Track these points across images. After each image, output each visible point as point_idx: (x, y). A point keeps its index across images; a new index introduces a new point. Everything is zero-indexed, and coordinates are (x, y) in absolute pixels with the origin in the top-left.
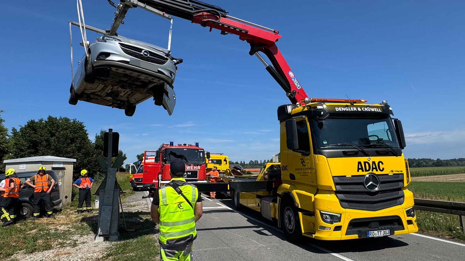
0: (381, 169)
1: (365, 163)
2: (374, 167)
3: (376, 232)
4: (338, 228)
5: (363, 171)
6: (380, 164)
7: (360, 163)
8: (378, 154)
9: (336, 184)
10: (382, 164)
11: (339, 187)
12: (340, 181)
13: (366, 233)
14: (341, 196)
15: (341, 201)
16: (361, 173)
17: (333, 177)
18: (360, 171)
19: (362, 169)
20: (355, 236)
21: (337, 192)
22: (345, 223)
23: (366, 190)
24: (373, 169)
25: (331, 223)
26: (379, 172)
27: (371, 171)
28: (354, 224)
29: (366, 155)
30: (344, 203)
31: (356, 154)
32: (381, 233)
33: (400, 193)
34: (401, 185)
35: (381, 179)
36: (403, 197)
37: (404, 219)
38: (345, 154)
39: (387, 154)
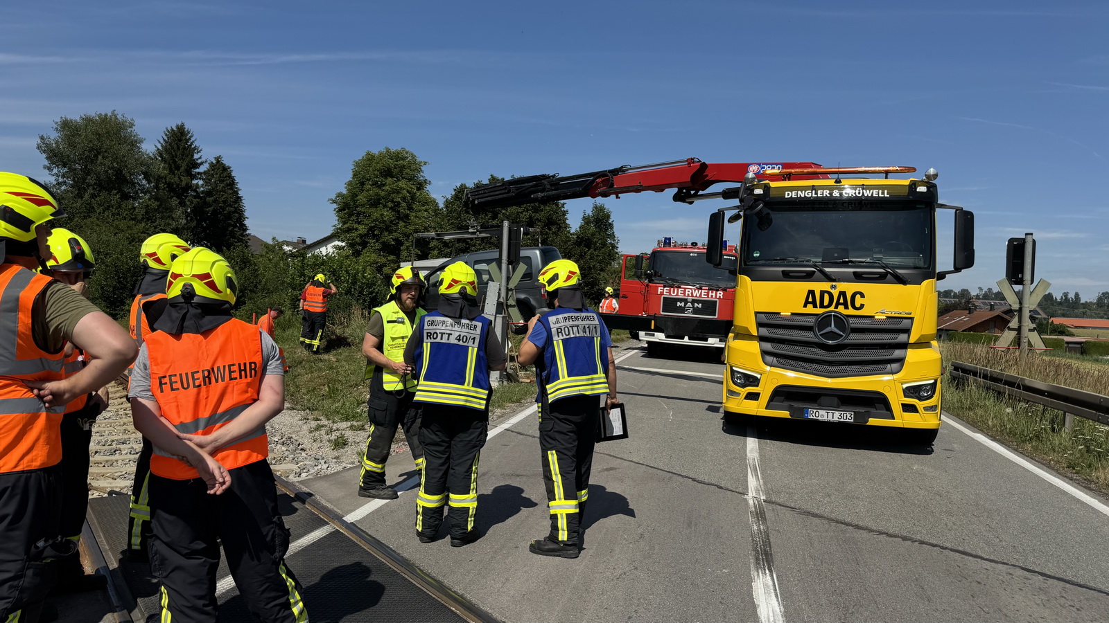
0: (858, 305)
1: (822, 293)
2: (841, 301)
3: (823, 412)
4: (753, 396)
5: (815, 306)
6: (858, 297)
7: (811, 293)
8: (859, 278)
9: (760, 325)
10: (862, 296)
11: (765, 331)
12: (768, 321)
13: (802, 411)
14: (768, 346)
15: (764, 353)
16: (810, 309)
17: (757, 313)
18: (810, 306)
19: (814, 303)
20: (785, 414)
21: (762, 339)
22: (765, 390)
23: (816, 340)
24: (838, 304)
25: (743, 386)
26: (851, 311)
27: (832, 308)
28: (783, 394)
29: (829, 278)
30: (769, 358)
31: (808, 277)
32: (835, 416)
33: (897, 353)
34: (902, 338)
35: (853, 323)
36: (901, 361)
37: (896, 400)
38: (787, 276)
39: (881, 278)
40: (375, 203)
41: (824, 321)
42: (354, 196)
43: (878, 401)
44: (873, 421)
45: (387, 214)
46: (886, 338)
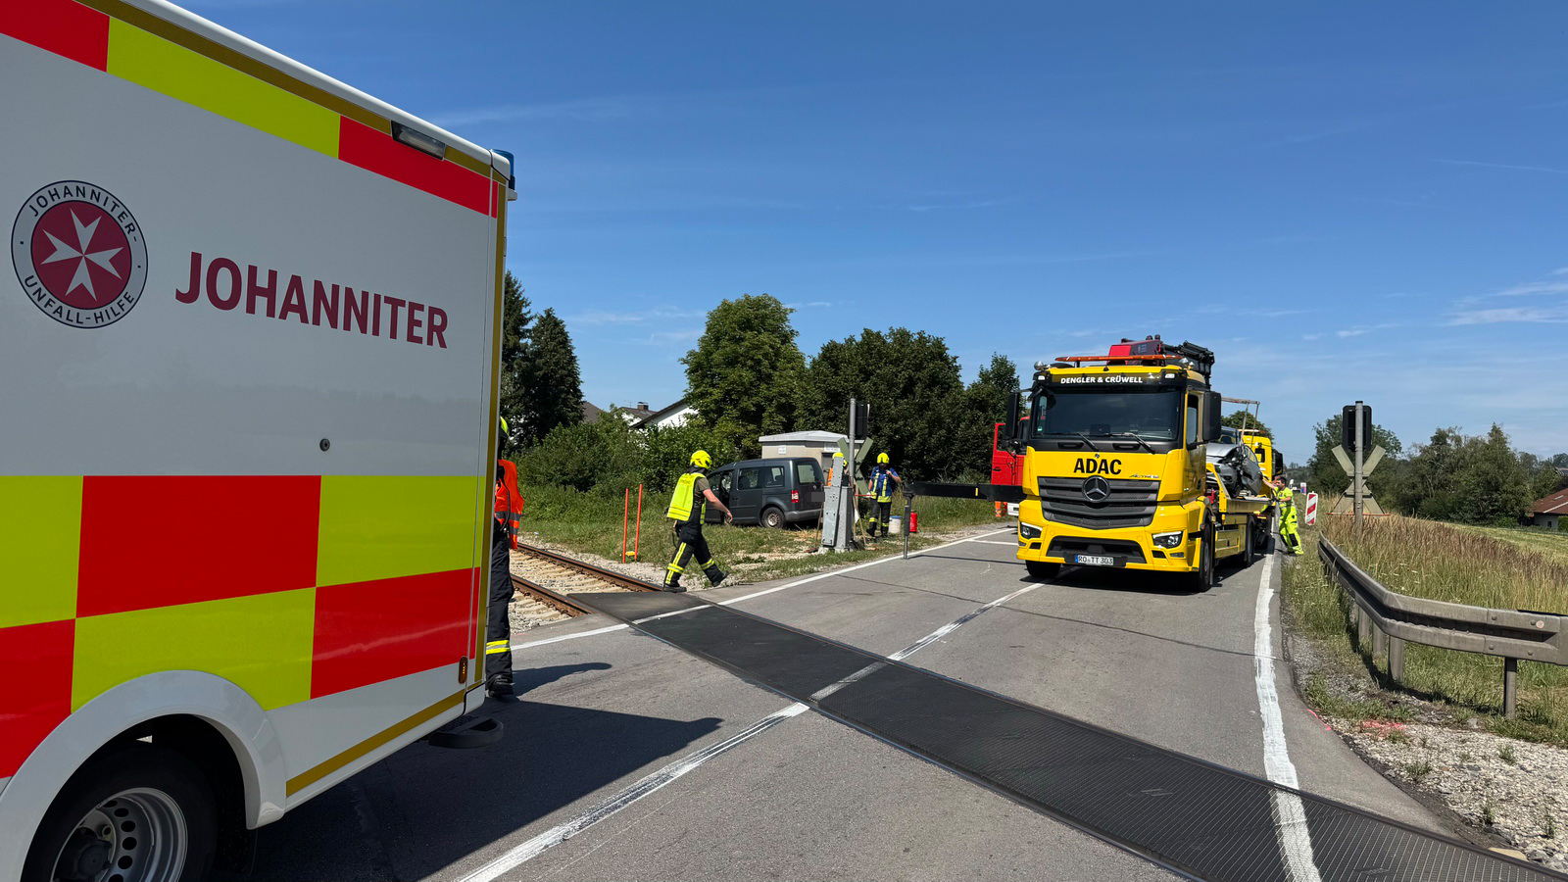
0: (1116, 471)
1: (1088, 460)
2: (1103, 467)
3: (1089, 558)
4: (1036, 546)
5: (1083, 471)
7: (1080, 460)
8: (1117, 448)
9: (1041, 487)
11: (1045, 492)
12: (1048, 484)
13: (1074, 557)
14: (1048, 504)
15: (1044, 510)
17: (1038, 477)
18: (1079, 471)
19: (1082, 469)
20: (1060, 560)
21: (1044, 499)
22: (1045, 540)
23: (1084, 499)
24: (1101, 469)
25: (1028, 537)
26: (1111, 476)
27: (1096, 473)
28: (1059, 544)
29: (1093, 449)
30: (1046, 513)
31: (1078, 448)
32: (1098, 561)
33: (1148, 510)
34: (1152, 497)
35: (1113, 485)
36: (1150, 516)
37: (1147, 547)
38: (1062, 447)
39: (1135, 449)
40: (732, 362)
41: (1090, 483)
42: (708, 354)
43: (1132, 549)
44: (1130, 565)
45: (747, 375)
46: (1139, 497)
